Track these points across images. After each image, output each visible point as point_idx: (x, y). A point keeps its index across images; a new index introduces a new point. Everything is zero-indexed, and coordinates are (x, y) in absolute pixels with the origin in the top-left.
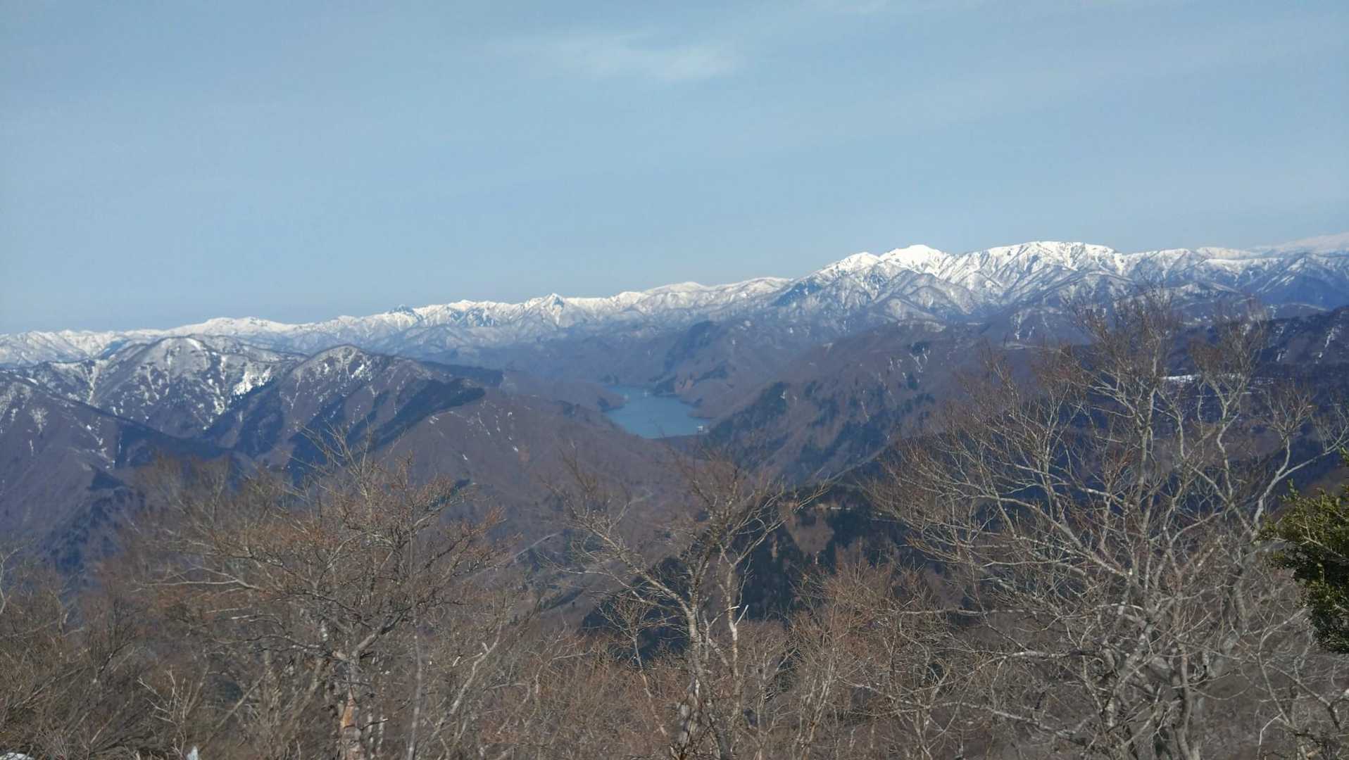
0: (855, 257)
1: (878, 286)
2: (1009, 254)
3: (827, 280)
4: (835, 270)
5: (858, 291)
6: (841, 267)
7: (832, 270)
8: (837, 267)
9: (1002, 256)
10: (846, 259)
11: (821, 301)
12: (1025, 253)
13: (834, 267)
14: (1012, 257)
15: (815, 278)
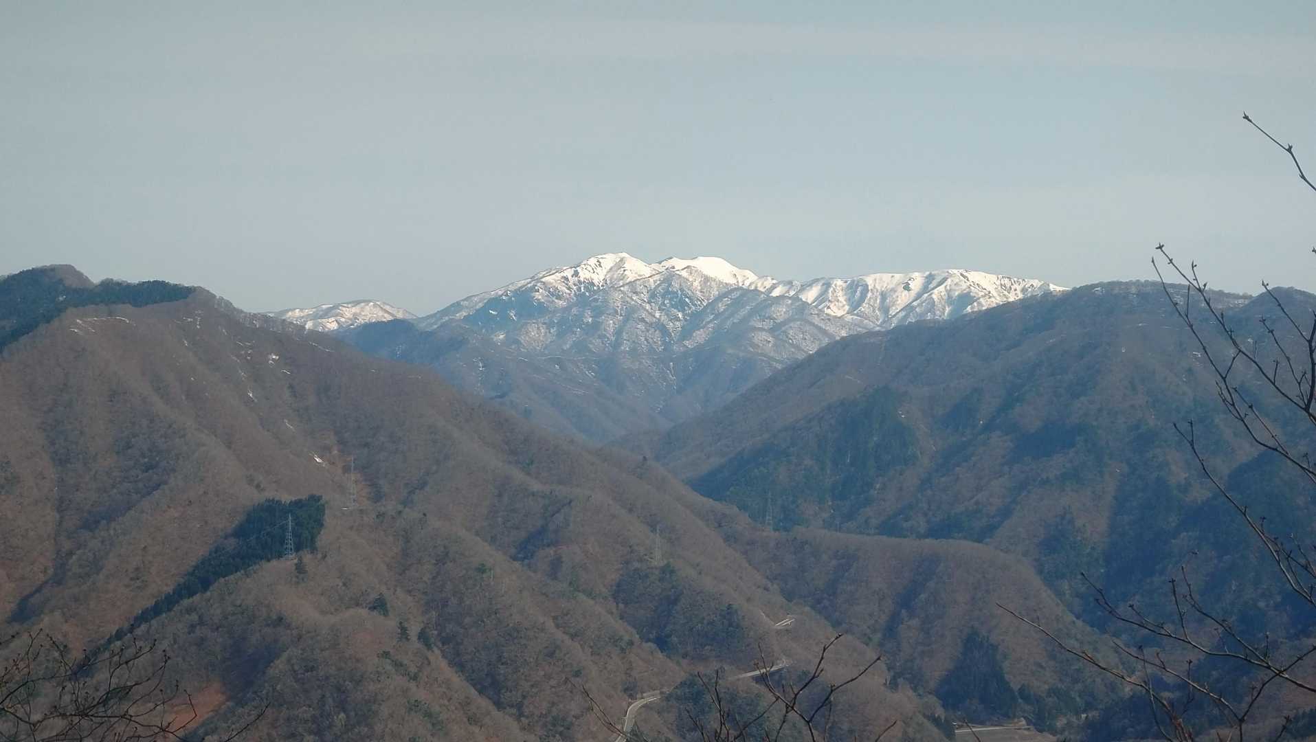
0: (609, 260)
1: (680, 315)
2: (907, 288)
3: (559, 297)
4: (572, 280)
5: (643, 320)
6: (584, 274)
7: (566, 279)
8: (576, 274)
9: (893, 290)
10: (593, 261)
11: (560, 335)
12: (942, 288)
13: (569, 273)
14: (913, 293)
15: (533, 289)
